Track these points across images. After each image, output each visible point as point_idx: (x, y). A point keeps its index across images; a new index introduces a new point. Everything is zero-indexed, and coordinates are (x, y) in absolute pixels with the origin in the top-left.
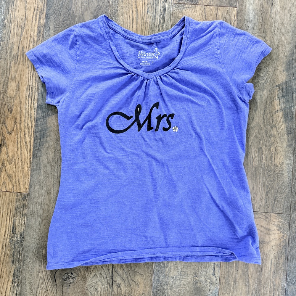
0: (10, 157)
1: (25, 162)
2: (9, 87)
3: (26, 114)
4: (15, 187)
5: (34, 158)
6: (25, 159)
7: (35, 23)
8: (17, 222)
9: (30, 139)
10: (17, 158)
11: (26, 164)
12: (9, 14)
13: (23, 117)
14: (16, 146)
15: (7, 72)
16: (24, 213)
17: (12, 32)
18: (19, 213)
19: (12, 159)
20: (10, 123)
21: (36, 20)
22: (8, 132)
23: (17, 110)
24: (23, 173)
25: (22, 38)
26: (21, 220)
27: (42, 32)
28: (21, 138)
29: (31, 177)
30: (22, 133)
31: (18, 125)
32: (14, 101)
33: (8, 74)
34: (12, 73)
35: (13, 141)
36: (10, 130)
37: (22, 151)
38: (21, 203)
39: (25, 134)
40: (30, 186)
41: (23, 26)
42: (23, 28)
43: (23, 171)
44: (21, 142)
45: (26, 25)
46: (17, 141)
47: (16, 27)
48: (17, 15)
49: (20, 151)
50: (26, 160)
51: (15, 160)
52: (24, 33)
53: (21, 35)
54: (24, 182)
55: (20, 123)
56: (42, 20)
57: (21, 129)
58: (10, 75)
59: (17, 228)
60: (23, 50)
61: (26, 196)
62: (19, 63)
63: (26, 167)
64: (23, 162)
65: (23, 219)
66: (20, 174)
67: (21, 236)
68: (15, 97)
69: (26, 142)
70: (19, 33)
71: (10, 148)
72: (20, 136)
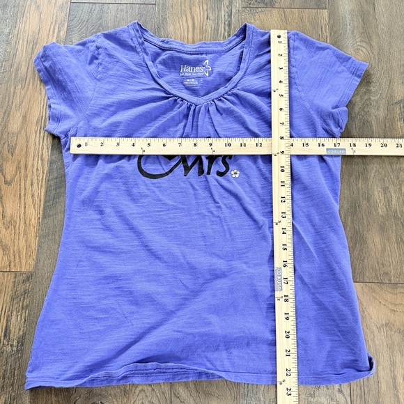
0: (8, 218)
1: (30, 225)
2: (11, 120)
3: (34, 156)
4: (12, 264)
5: (44, 217)
6: (30, 220)
8: (14, 319)
9: (39, 191)
10: (18, 219)
11: (32, 227)
13: (30, 159)
14: (18, 201)
15: (9, 100)
16: (25, 304)
17: (19, 49)
18: (17, 305)
19: (10, 221)
20: (10, 169)
22: (6, 182)
23: (22, 150)
24: (26, 241)
26: (19, 316)
28: (25, 189)
29: (39, 246)
30: (28, 182)
31: (23, 171)
32: (17, 139)
33: (10, 103)
34: (17, 101)
35: (13, 194)
36: (9, 180)
37: (27, 209)
38: (21, 288)
39: (32, 184)
40: (37, 261)
43: (27, 238)
44: (25, 195)
46: (20, 195)
47: (25, 43)
49: (23, 208)
50: (33, 221)
51: (15, 222)
54: (28, 255)
55: (26, 169)
57: (26, 176)
58: (14, 104)
59: (12, 330)
61: (29, 277)
63: (32, 231)
64: (28, 225)
65: (23, 315)
66: (22, 243)
67: (18, 342)
68: (19, 132)
69: (33, 196)
71: (7, 205)
72: (25, 187)
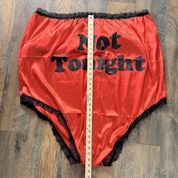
7: (55, 151)
12: (41, 146)
21: (55, 150)
25: (47, 159)
27: (58, 156)
41: (48, 152)
42: (48, 154)
45: (50, 152)
48: (45, 146)
52: (48, 157)
53: (47, 157)
56: (58, 150)
60: (48, 166)
62: (46, 173)
70: (46, 156)
